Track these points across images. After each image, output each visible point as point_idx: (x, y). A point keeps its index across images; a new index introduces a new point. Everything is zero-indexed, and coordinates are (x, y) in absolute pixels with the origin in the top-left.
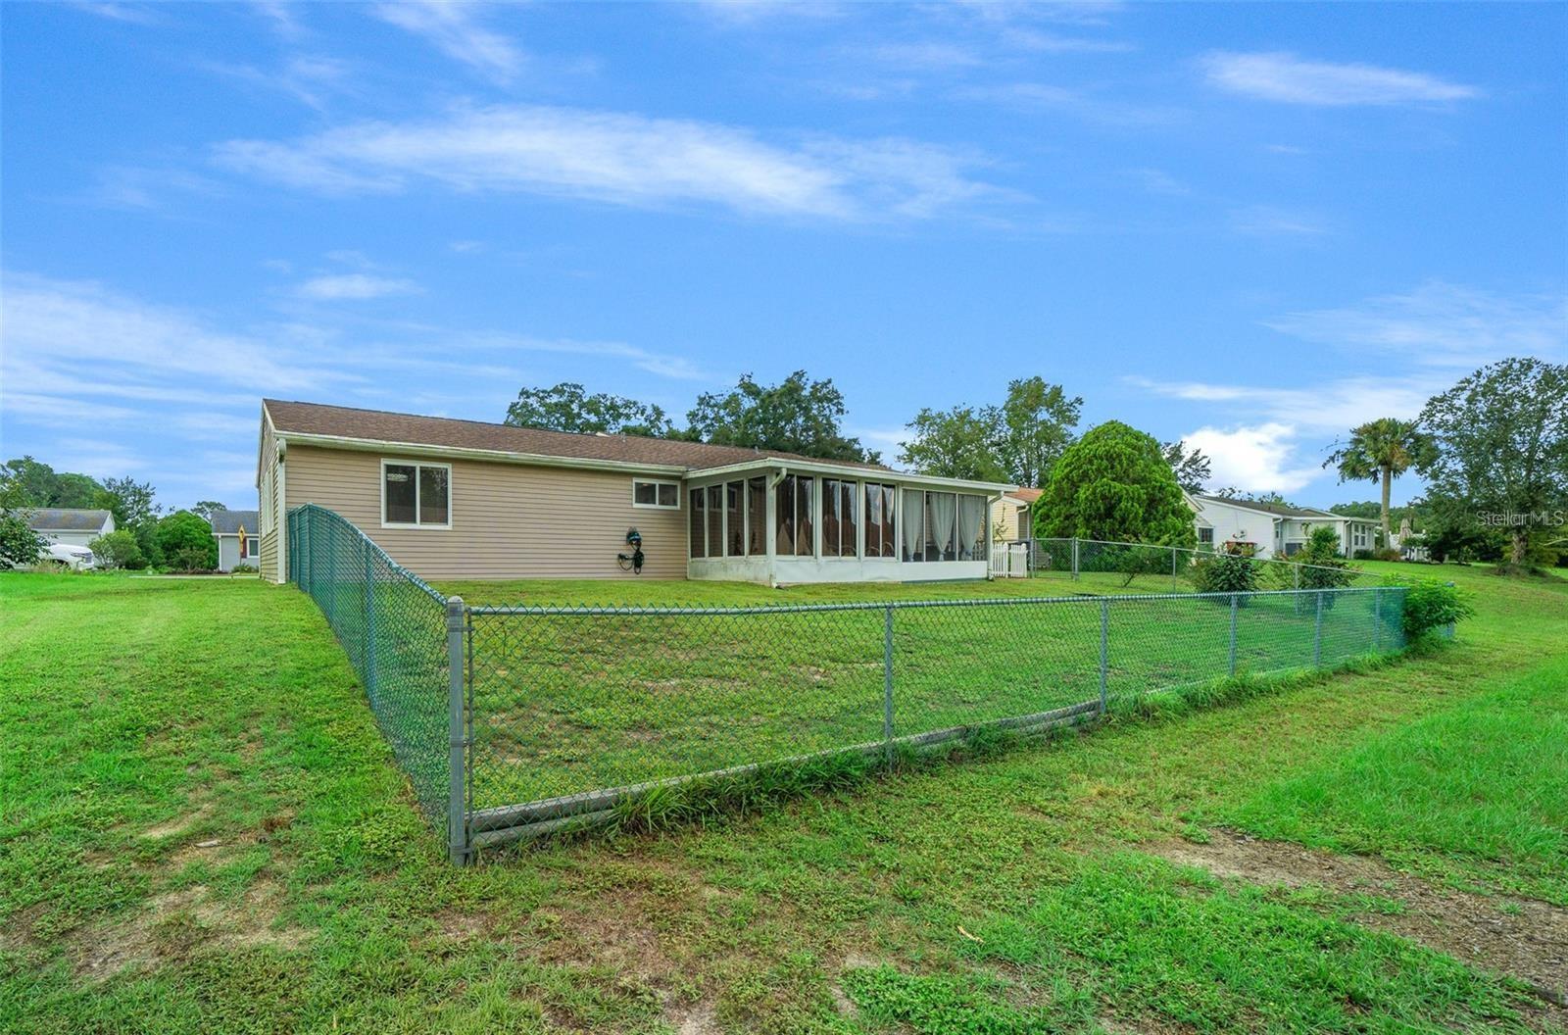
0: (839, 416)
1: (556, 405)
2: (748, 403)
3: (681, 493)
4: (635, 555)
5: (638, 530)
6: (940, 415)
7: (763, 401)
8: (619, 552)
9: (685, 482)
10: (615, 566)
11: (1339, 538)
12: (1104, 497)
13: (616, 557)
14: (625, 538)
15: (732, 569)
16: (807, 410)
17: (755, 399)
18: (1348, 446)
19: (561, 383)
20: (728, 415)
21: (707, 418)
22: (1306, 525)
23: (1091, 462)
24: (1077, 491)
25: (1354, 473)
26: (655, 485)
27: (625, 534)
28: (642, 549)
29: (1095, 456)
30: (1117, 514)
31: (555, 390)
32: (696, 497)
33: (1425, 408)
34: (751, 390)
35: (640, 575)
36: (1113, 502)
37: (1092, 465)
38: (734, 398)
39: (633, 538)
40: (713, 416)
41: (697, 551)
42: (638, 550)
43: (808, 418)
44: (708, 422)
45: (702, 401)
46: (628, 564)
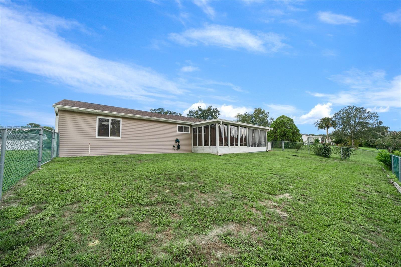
0: (219, 116)
1: (158, 112)
2: (200, 112)
3: (190, 129)
4: (178, 146)
5: (179, 139)
6: (241, 115)
7: (203, 112)
8: (173, 145)
9: (191, 126)
10: (172, 149)
11: (319, 141)
12: (283, 132)
13: (172, 146)
14: (175, 141)
15: (205, 149)
16: (212, 114)
17: (201, 112)
18: (319, 122)
19: (160, 108)
20: (196, 115)
21: (191, 115)
22: (313, 138)
23: (280, 124)
24: (277, 130)
25: (321, 128)
26: (183, 127)
27: (175, 140)
28: (180, 144)
29: (280, 122)
30: (287, 136)
31: (158, 110)
32: (194, 130)
33: (334, 115)
34: (200, 110)
35: (179, 151)
36: (285, 133)
37: (280, 125)
38: (197, 111)
39: (177, 141)
40: (192, 115)
41: (195, 145)
42: (179, 145)
43: (212, 116)
44: (191, 116)
45: (190, 112)
46: (176, 148)
